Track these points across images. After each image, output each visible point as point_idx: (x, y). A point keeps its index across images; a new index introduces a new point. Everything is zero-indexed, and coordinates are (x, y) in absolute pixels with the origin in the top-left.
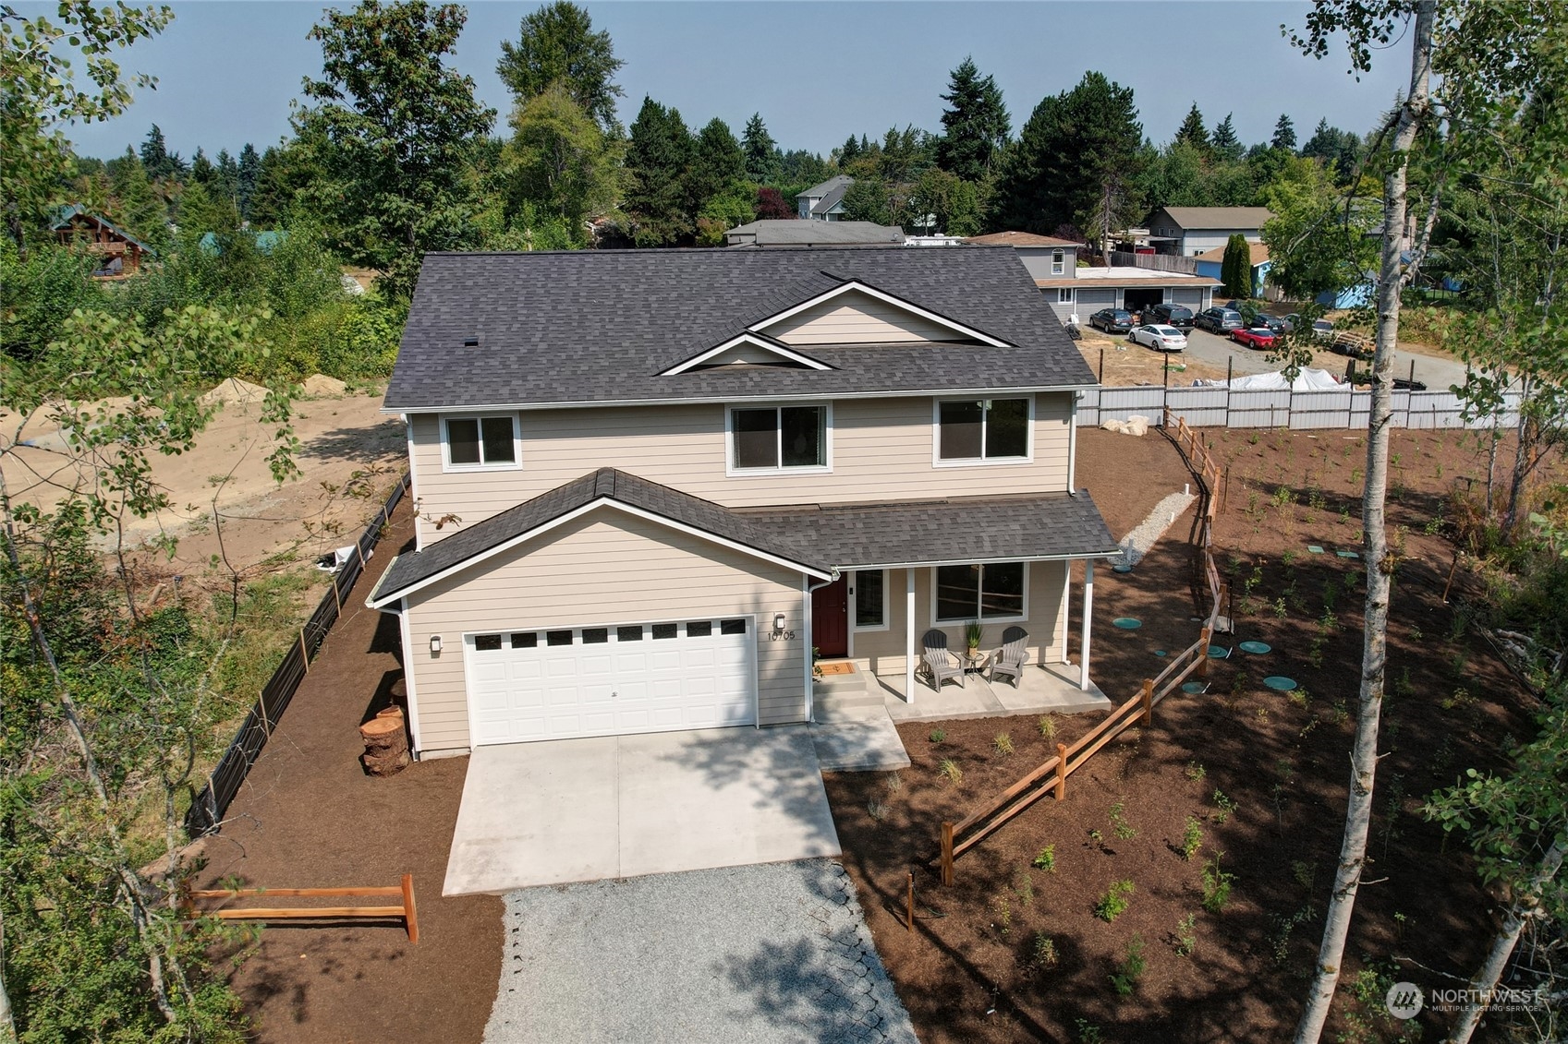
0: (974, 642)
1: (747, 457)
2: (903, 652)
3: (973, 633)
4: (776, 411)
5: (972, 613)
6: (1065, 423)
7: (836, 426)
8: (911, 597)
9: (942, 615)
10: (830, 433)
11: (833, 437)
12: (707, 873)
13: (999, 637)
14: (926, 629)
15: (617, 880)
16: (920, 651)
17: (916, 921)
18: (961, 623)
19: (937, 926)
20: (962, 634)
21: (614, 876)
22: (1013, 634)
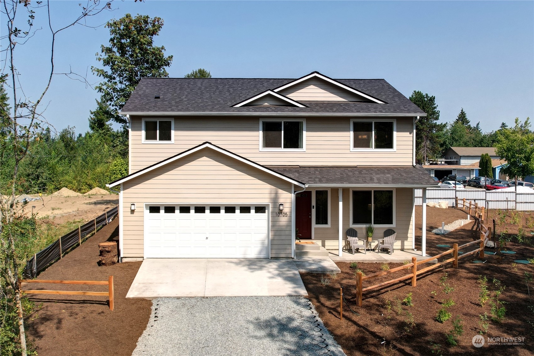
0: (370, 234)
1: (269, 143)
2: (337, 238)
3: (370, 230)
4: (281, 123)
5: (369, 222)
6: (410, 134)
7: (307, 131)
8: (341, 204)
9: (355, 222)
10: (305, 133)
11: (306, 135)
12: (245, 297)
13: (382, 235)
14: (347, 228)
15: (204, 297)
16: (345, 238)
17: (344, 316)
18: (364, 226)
19: (354, 318)
20: (364, 231)
21: (202, 296)
22: (388, 233)
